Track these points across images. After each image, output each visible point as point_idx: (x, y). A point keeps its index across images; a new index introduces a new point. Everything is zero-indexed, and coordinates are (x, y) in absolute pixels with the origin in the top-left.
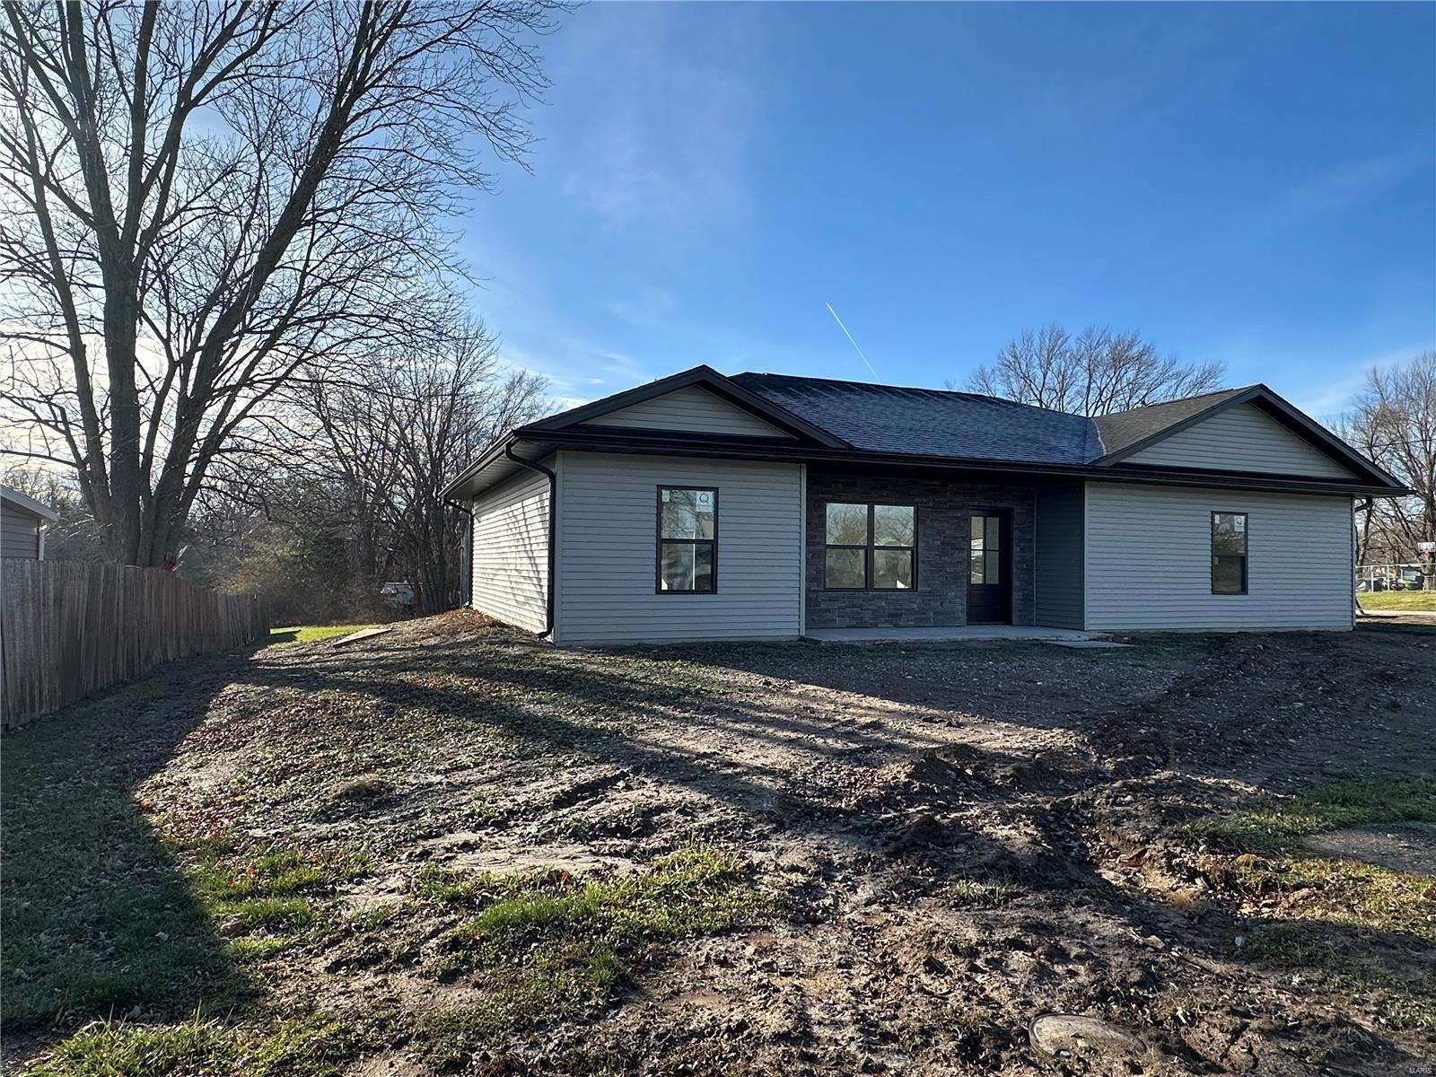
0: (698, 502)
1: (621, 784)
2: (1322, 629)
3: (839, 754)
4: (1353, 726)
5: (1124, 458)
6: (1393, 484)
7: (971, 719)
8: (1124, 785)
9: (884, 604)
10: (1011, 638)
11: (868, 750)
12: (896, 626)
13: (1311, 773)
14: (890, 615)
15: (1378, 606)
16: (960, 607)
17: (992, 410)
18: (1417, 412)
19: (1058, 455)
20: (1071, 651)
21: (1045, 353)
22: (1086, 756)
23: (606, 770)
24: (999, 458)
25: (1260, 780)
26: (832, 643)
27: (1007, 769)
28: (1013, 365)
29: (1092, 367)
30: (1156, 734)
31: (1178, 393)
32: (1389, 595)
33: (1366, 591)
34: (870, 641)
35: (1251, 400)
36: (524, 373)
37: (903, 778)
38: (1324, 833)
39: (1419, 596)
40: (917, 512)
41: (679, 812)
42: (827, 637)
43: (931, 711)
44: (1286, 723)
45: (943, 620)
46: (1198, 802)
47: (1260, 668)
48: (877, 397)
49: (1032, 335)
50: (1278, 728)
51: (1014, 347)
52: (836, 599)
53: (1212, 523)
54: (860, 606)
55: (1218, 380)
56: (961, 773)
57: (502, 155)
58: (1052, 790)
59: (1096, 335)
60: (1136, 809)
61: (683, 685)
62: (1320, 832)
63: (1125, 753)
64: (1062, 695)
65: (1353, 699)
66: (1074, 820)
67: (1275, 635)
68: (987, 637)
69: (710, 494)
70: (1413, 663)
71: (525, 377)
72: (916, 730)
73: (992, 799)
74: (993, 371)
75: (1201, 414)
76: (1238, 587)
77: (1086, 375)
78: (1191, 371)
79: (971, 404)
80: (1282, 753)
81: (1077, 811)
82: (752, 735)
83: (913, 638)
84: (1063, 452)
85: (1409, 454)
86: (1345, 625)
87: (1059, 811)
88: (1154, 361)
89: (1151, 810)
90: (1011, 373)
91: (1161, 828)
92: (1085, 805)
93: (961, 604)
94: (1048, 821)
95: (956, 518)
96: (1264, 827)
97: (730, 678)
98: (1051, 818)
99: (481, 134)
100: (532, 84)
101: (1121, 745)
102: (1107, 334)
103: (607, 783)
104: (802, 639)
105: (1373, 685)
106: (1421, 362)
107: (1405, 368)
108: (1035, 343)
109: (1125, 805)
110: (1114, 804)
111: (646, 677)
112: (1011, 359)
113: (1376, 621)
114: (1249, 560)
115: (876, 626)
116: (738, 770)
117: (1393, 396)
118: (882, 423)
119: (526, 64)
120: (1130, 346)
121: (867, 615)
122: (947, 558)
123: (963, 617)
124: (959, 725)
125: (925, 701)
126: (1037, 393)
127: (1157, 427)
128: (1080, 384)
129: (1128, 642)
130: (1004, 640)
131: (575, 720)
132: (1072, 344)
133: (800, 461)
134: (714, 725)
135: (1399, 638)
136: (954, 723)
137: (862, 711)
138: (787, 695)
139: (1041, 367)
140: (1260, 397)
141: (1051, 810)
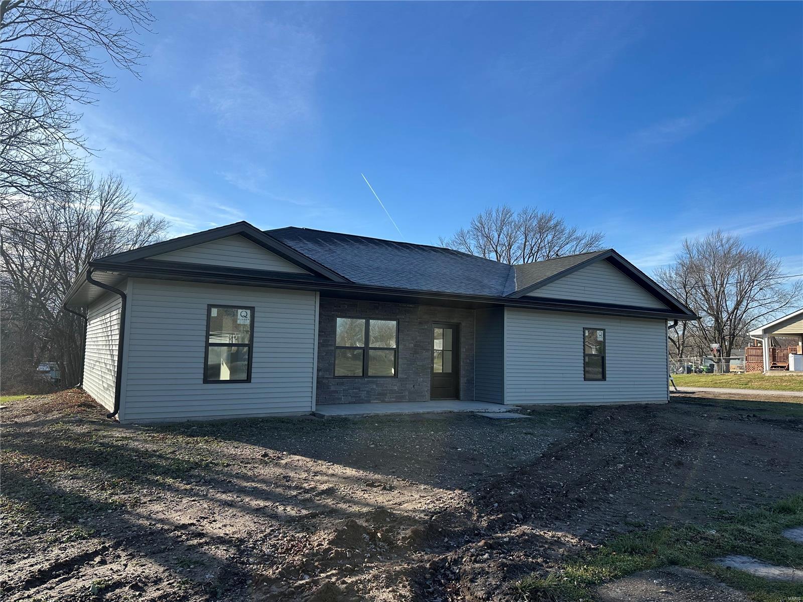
0: (239, 316)
1: (98, 559)
2: (650, 403)
3: (290, 521)
4: (652, 481)
5: (528, 293)
6: (689, 313)
7: (402, 482)
8: (486, 544)
9: (375, 387)
11: (313, 516)
12: (383, 401)
13: (618, 523)
14: (379, 394)
15: (686, 384)
16: (426, 387)
17: (452, 259)
18: (709, 267)
19: (488, 290)
20: (490, 421)
21: (499, 222)
22: (469, 514)
23: (92, 545)
25: (582, 532)
26: (332, 417)
27: (407, 531)
28: (480, 229)
29: (527, 232)
30: (520, 496)
31: (577, 250)
32: (693, 376)
33: (683, 373)
34: (359, 415)
35: (607, 259)
36: (151, 217)
37: (325, 545)
38: (613, 581)
39: (710, 378)
40: (398, 324)
41: (132, 587)
42: (330, 412)
43: (376, 476)
44: (610, 482)
45: (414, 397)
46: (533, 558)
47: (605, 434)
49: (491, 211)
50: (603, 486)
51: (481, 217)
52: (342, 384)
53: (584, 335)
54: (359, 389)
55: (600, 243)
56: (373, 536)
57: (118, 64)
58: (437, 548)
59: (530, 212)
60: (489, 567)
61: (197, 459)
62: (611, 580)
63: (499, 511)
64: (472, 459)
65: (656, 460)
66: (445, 576)
67: (621, 408)
68: (439, 410)
69: (249, 311)
70: (696, 429)
71: (152, 220)
72: (359, 494)
73: (391, 559)
74: (468, 232)
75: (575, 266)
76: (600, 376)
77: (523, 237)
78: (585, 236)
79: (438, 254)
80: (603, 506)
81: (449, 568)
82: (231, 504)
83: (389, 412)
84: (490, 288)
85: (706, 291)
86: (662, 399)
87: (436, 568)
88: (563, 231)
89: (498, 567)
90: (479, 234)
91: (501, 585)
92: (456, 562)
94: (425, 578)
95: (424, 329)
96: (572, 578)
97: (238, 452)
98: (428, 576)
99: (103, 48)
100: (142, 18)
101: (496, 505)
102: (536, 212)
103: (85, 558)
104: (313, 414)
105: (670, 447)
106: (710, 237)
107: (702, 240)
108: (493, 216)
109: (482, 563)
110: (476, 561)
111: (173, 452)
112: (479, 225)
113: (683, 395)
114: (607, 358)
115: (369, 402)
116: (203, 540)
117: (696, 256)
118: (376, 265)
119: (138, 4)
120: (549, 220)
121: (363, 394)
122: (418, 356)
123: (428, 395)
124: (392, 488)
125: (376, 469)
126: (494, 246)
127: (549, 274)
128: (520, 242)
129: (529, 414)
130: (450, 412)
131: (94, 494)
132: (515, 217)
133: (315, 291)
134: (205, 497)
135: (693, 408)
136: (388, 487)
137: (326, 478)
138: (277, 465)
139: (497, 231)
140: (611, 257)
141: (430, 569)
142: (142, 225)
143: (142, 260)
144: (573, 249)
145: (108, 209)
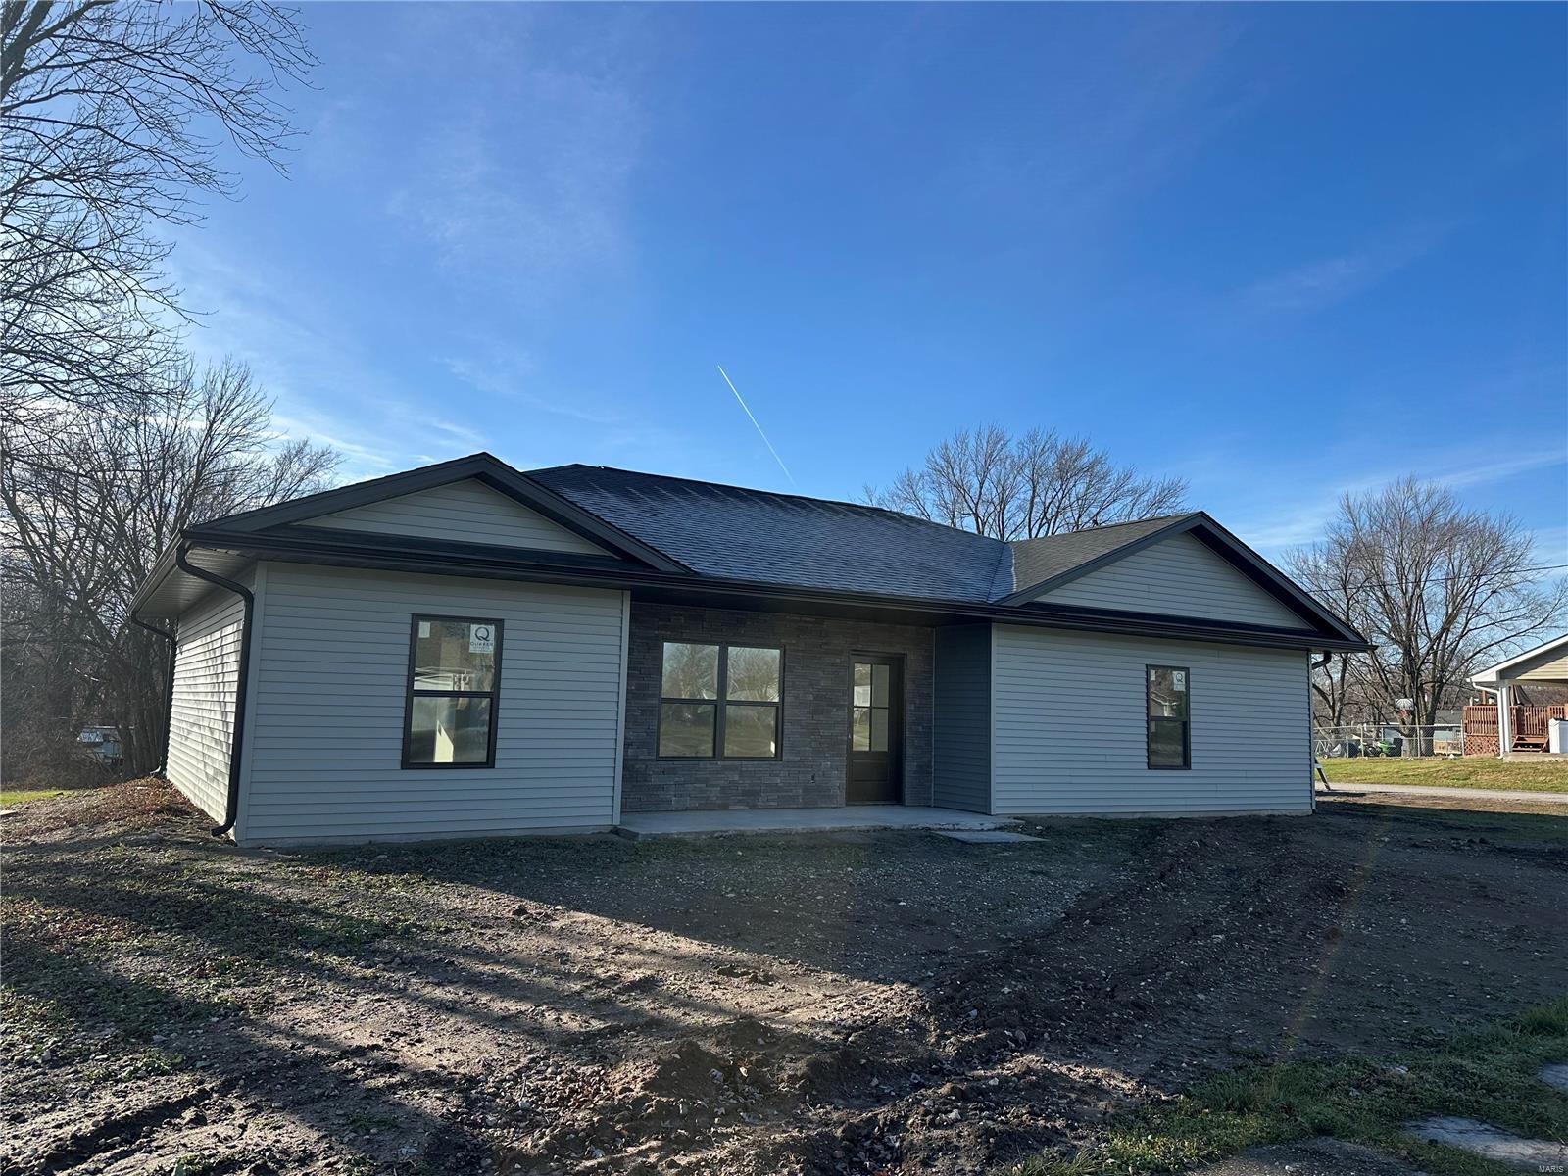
0: (473, 638)
1: (189, 1114)
2: (1277, 813)
3: (568, 1041)
4: (1282, 969)
5: (1038, 595)
6: (1352, 637)
7: (789, 968)
8: (953, 1090)
9: (736, 778)
10: (896, 827)
11: (614, 1032)
12: (753, 807)
13: (1214, 1052)
14: (746, 793)
15: (1348, 778)
16: (838, 780)
17: (888, 528)
18: (1392, 547)
19: (959, 590)
20: (963, 848)
21: (981, 458)
22: (921, 1031)
23: (179, 1086)
24: (882, 591)
25: (1144, 1068)
26: (654, 837)
27: (799, 1065)
28: (945, 471)
29: (1035, 477)
30: (1022, 996)
31: (1134, 513)
32: (1362, 762)
33: (1341, 755)
34: (706, 833)
35: (1192, 531)
36: (305, 444)
37: (637, 1090)
38: (1205, 1167)
39: (1394, 765)
40: (784, 655)
42: (649, 827)
43: (738, 955)
44: (1198, 969)
45: (813, 798)
46: (1047, 1119)
47: (1189, 875)
48: (743, 505)
49: (967, 436)
50: (1185, 977)
51: (946, 448)
52: (674, 772)
53: (1147, 680)
54: (706, 782)
55: (1178, 500)
56: (731, 1072)
57: (245, 148)
58: (858, 1097)
59: (1042, 438)
60: (959, 1135)
61: (388, 917)
62: (1200, 1165)
63: (979, 1026)
64: (928, 922)
65: (1289, 926)
66: (873, 1154)
67: (1221, 823)
69: (492, 629)
70: (1368, 867)
71: (307, 449)
72: (705, 990)
73: (766, 1119)
74: (922, 476)
75: (1130, 545)
76: (1179, 761)
77: (1029, 486)
78: (1149, 487)
79: (865, 519)
80: (1185, 1018)
81: (880, 1139)
82: (451, 1008)
83: (765, 828)
84: (964, 586)
85: (1386, 595)
86: (1301, 806)
87: (856, 1137)
88: (1106, 475)
89: (977, 1137)
90: (943, 480)
91: (982, 1172)
92: (895, 1126)
93: (839, 778)
94: (833, 1158)
95: (833, 665)
96: (1123, 1161)
97: (468, 904)
98: (839, 1153)
99: (216, 116)
100: (294, 59)
101: (974, 1013)
102: (1053, 438)
103: (164, 1113)
104: (616, 831)
105: (1316, 902)
106: (1394, 490)
107: (1378, 496)
108: (970, 445)
109: (946, 1128)
110: (933, 1125)
111: (341, 904)
112: (943, 463)
113: (1342, 799)
114: (1192, 725)
115: (725, 807)
116: (397, 1078)
117: (1367, 527)
118: (741, 540)
119: (285, 33)
120: (1079, 455)
121: (714, 793)
122: (822, 718)
123: (841, 796)
124: (769, 979)
125: (737, 939)
126: (972, 505)
127: (1079, 559)
128: (1022, 496)
129: (1040, 834)
130: (885, 829)
131: (184, 986)
132: (1013, 448)
133: (623, 588)
134: (402, 993)
135: (1362, 825)
136: (761, 976)
137: (639, 958)
138: (544, 931)
139: (977, 474)
140: (1201, 527)
141: (843, 1139)
142: (286, 460)
143: (286, 526)
144: (1125, 512)
145: (221, 428)
